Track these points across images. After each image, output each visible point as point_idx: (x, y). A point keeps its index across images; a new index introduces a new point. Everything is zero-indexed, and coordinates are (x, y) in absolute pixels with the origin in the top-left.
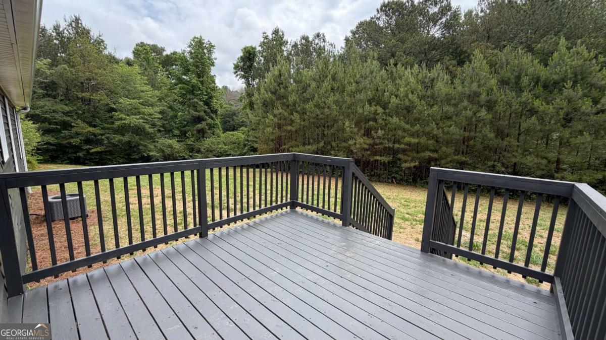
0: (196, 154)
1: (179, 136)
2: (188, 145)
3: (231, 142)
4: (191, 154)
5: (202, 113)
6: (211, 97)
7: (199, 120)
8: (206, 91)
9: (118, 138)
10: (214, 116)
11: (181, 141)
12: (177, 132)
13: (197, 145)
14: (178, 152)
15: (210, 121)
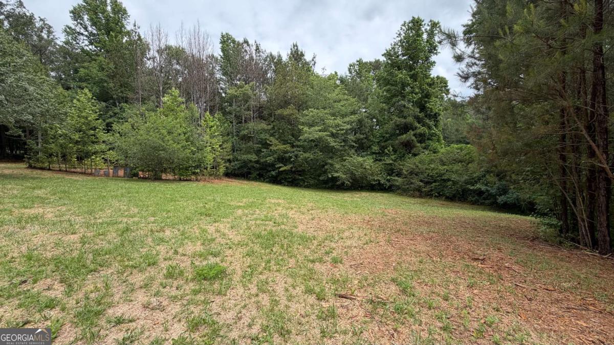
0: (396, 178)
1: (379, 153)
2: (388, 164)
3: (455, 160)
4: (388, 178)
5: (410, 119)
6: (428, 96)
7: (406, 128)
8: (420, 88)
9: (303, 155)
10: (432, 123)
11: (380, 160)
12: (376, 148)
13: (398, 165)
14: (372, 174)
15: (422, 129)
